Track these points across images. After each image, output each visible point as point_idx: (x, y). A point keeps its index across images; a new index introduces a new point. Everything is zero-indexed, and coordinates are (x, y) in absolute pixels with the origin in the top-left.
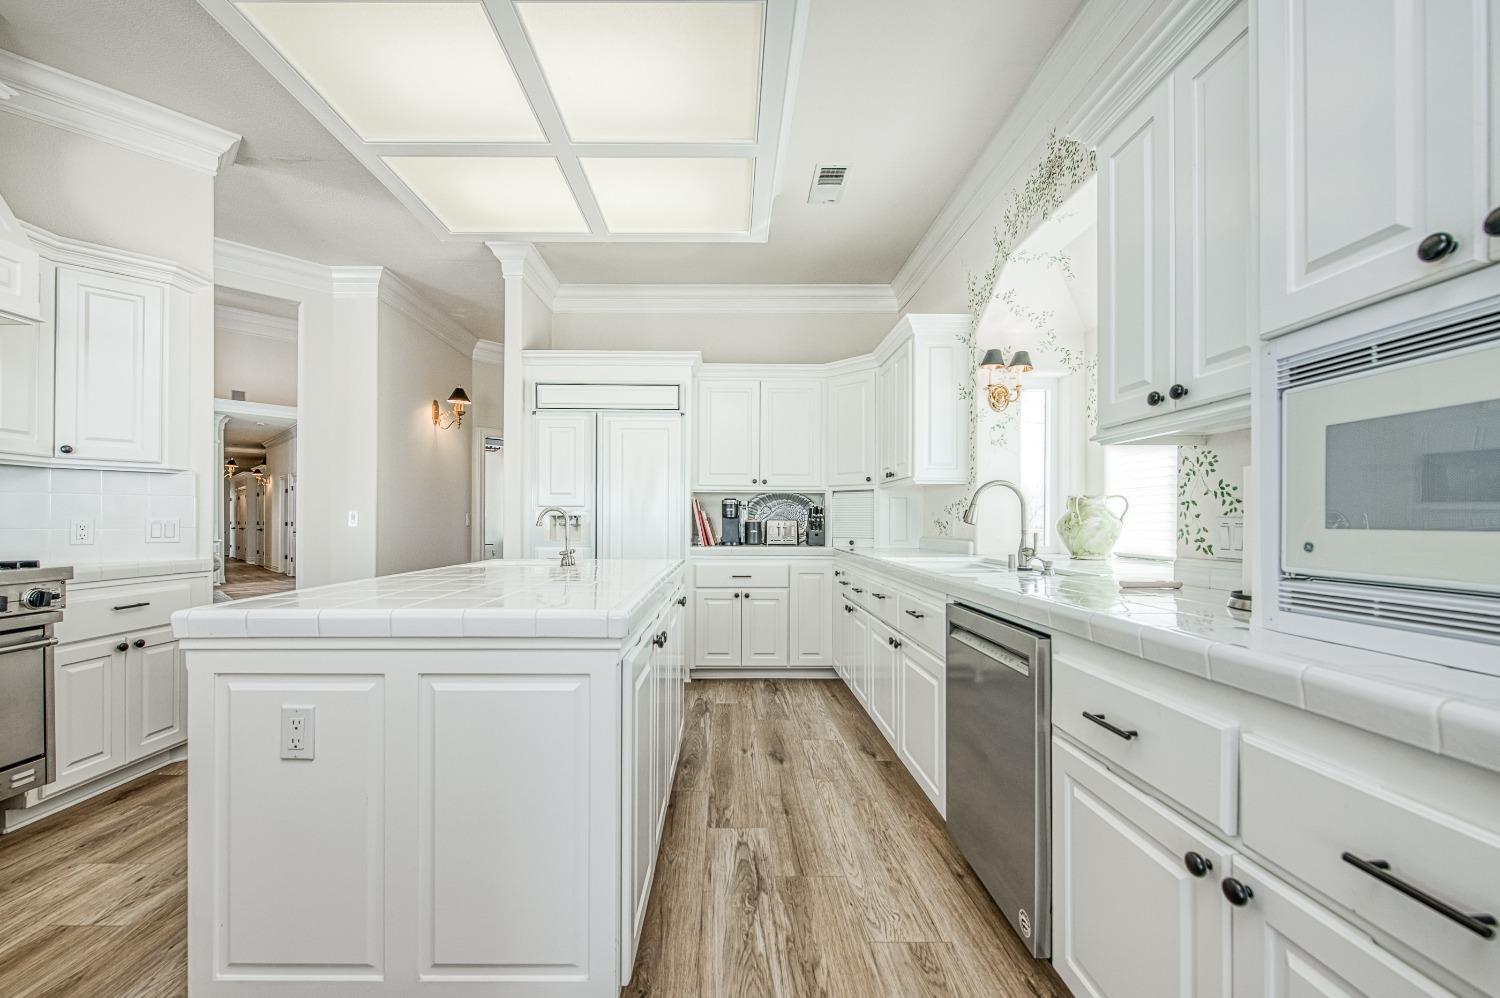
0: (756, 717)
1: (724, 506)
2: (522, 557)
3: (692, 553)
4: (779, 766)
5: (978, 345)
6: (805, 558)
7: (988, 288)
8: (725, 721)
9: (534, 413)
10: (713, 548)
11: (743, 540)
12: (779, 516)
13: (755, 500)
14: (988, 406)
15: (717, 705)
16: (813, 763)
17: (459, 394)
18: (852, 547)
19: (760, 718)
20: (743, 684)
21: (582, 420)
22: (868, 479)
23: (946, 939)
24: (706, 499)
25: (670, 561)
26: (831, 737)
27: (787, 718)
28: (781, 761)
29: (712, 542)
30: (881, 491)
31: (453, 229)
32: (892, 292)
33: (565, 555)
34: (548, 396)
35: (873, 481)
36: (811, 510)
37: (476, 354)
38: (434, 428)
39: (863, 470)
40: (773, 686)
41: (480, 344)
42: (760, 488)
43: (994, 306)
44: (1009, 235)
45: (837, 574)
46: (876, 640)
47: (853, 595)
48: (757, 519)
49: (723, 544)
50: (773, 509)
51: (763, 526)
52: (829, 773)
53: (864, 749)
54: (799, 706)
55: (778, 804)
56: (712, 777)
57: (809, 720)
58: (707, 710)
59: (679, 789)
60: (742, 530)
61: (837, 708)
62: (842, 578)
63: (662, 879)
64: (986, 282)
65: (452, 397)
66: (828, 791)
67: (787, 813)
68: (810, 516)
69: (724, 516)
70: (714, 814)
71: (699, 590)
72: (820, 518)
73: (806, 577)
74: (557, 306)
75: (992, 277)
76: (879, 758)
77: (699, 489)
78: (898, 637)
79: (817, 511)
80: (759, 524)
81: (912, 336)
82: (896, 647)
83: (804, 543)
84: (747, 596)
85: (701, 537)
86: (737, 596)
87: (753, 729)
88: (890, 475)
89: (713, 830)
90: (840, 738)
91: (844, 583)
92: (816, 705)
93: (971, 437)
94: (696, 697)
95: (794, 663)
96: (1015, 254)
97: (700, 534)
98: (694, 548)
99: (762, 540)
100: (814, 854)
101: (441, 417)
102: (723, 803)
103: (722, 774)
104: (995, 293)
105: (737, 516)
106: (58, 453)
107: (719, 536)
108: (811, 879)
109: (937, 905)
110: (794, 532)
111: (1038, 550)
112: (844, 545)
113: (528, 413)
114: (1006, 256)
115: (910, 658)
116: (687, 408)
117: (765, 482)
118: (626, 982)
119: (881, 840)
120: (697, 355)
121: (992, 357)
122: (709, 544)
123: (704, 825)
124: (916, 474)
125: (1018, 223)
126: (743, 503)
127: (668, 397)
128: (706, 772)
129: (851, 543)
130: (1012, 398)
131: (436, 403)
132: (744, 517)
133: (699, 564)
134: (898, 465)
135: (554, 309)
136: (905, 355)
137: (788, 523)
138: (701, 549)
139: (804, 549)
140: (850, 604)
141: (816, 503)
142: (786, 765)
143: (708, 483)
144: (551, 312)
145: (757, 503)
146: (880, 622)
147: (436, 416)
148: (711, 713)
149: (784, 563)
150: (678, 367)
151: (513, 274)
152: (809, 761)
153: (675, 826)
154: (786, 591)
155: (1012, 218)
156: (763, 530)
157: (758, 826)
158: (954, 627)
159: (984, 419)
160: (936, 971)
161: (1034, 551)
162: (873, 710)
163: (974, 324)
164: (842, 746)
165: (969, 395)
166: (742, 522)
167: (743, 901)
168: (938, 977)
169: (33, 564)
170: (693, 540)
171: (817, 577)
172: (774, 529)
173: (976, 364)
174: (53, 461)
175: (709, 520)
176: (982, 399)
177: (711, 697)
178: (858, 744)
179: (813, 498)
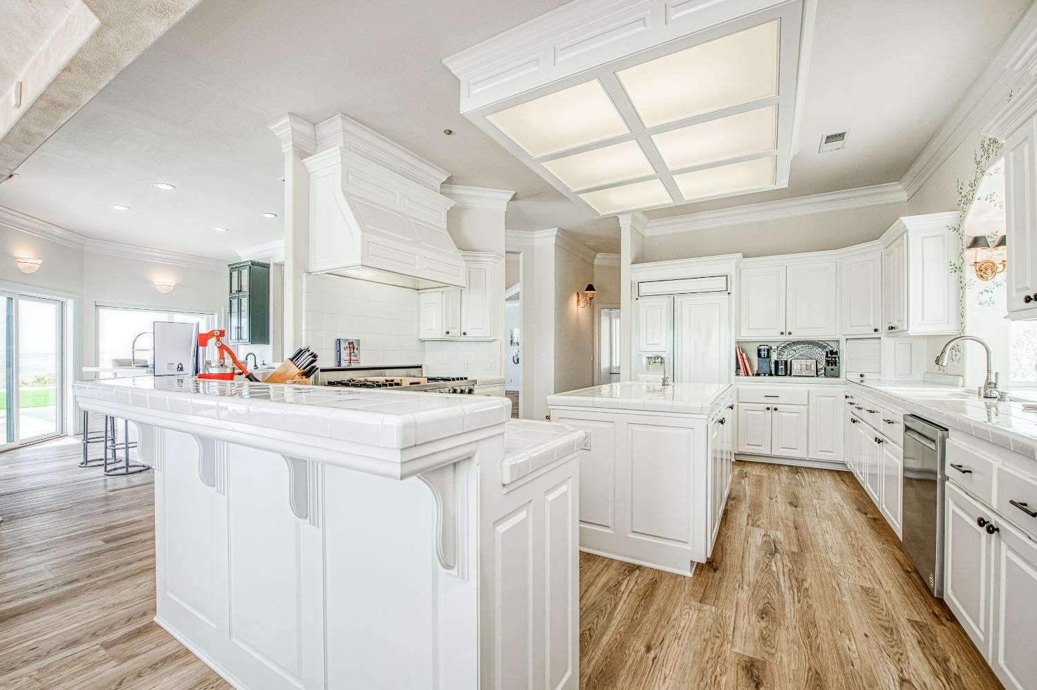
0: (780, 484)
1: (759, 351)
2: (631, 380)
3: (736, 380)
4: (794, 509)
5: (966, 233)
6: (822, 386)
7: (971, 193)
8: (759, 482)
9: (637, 299)
10: (751, 378)
11: (773, 373)
12: (802, 357)
13: (783, 345)
14: (977, 278)
15: (753, 475)
16: (818, 511)
17: (590, 288)
18: (862, 379)
19: (783, 485)
20: (772, 466)
21: (665, 301)
22: (876, 330)
23: (886, 588)
24: (746, 346)
25: (722, 386)
26: (836, 501)
27: (803, 487)
28: (796, 507)
29: (750, 373)
30: (887, 338)
31: (602, 213)
32: (900, 187)
33: (664, 380)
34: (644, 289)
35: (880, 331)
36: (827, 352)
37: (596, 262)
38: (577, 308)
39: (872, 324)
40: (795, 470)
41: (598, 256)
42: (786, 338)
43: (975, 206)
44: (984, 157)
45: (847, 397)
46: (870, 441)
47: (856, 411)
48: (784, 358)
49: (758, 375)
50: (797, 351)
51: (789, 363)
52: (830, 518)
53: (859, 510)
54: (814, 482)
55: (791, 524)
56: (750, 507)
57: (820, 490)
58: (746, 476)
59: (729, 508)
60: (773, 366)
61: (844, 487)
62: (850, 400)
63: (722, 539)
64: (970, 188)
65: (587, 290)
66: (826, 525)
67: (796, 528)
68: (827, 356)
69: (759, 356)
70: (750, 521)
71: (740, 404)
72: (835, 358)
73: (822, 399)
74: (647, 233)
75: (973, 185)
76: (869, 516)
77: (740, 339)
78: (881, 437)
79: (832, 352)
80: (786, 362)
81: (906, 231)
82: (879, 443)
83: (823, 375)
84: (776, 409)
85: (742, 370)
86: (768, 409)
87: (778, 489)
88: (892, 328)
89: (750, 527)
90: (842, 502)
91: (851, 404)
92: (828, 484)
93: (961, 301)
94: (739, 469)
95: (812, 456)
96: (988, 172)
97: (741, 367)
98: (738, 377)
99: (788, 372)
100: (811, 547)
101: (581, 301)
102: (756, 518)
103: (756, 507)
104: (976, 197)
105: (769, 356)
106: (462, 335)
107: (756, 369)
108: (807, 555)
109: (886, 578)
110: (813, 367)
111: (999, 384)
112: (857, 378)
113: (634, 299)
114: (983, 172)
115: (889, 451)
116: (733, 290)
117: (790, 333)
118: (709, 556)
119: (858, 551)
120: (740, 255)
121: (976, 242)
122: (748, 375)
123: (745, 524)
124: (910, 329)
125: (990, 150)
126: (773, 348)
127: (720, 284)
128: (746, 504)
129: (862, 376)
130: (998, 270)
131: (578, 294)
132: (774, 357)
133: (740, 387)
134: (898, 321)
135: (646, 235)
136: (902, 244)
137: (809, 362)
138: (742, 377)
139: (822, 379)
140: (855, 418)
141: (834, 347)
142: (799, 509)
143: (746, 335)
144: (643, 236)
145: (785, 347)
146: (872, 429)
147: (578, 301)
148: (749, 478)
149: (804, 388)
150: (726, 264)
151: (625, 224)
152: (816, 509)
153: (728, 522)
154: (805, 408)
155: (986, 146)
156: (789, 366)
157: (777, 530)
158: (907, 428)
159: (972, 287)
160: (876, 597)
161: (995, 384)
162: (867, 486)
163: (962, 218)
164: (842, 506)
165: (958, 269)
166: (773, 361)
167: (766, 554)
168: (877, 599)
169: (466, 379)
170: (736, 372)
171: (832, 399)
172: (796, 366)
173: (964, 247)
174: (461, 338)
175: (748, 359)
176: (970, 274)
177: (749, 470)
178: (855, 507)
179: (830, 343)
